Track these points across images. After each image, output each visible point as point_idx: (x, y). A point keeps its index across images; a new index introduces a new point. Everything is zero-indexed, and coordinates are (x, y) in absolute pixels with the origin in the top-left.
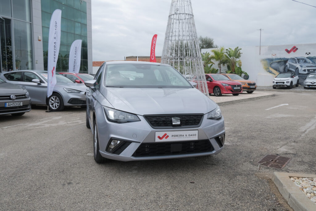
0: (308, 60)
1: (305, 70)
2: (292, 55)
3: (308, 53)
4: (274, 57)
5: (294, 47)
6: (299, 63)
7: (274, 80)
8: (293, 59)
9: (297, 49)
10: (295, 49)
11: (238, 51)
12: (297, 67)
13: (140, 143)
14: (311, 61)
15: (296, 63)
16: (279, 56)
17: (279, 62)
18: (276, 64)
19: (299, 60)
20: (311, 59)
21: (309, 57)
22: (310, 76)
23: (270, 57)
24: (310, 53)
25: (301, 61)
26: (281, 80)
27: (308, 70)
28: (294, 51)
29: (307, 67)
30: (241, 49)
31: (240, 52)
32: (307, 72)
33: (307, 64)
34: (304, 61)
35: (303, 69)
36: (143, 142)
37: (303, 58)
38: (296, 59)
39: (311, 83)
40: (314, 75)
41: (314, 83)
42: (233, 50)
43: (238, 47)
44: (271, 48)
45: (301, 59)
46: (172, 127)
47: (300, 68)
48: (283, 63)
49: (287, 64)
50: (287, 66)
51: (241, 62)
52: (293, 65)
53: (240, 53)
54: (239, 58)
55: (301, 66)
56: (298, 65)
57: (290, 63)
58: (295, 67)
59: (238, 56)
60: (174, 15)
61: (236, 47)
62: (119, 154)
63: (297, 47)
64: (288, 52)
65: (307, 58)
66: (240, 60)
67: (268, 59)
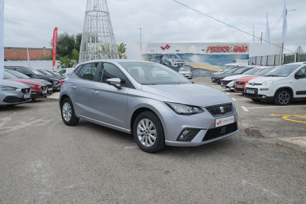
0: (178, 56)
1: (175, 64)
2: (166, 52)
3: (177, 50)
4: (152, 53)
5: (167, 45)
6: (171, 58)
7: (156, 73)
8: (167, 55)
9: (169, 47)
10: (168, 47)
11: (124, 46)
12: (170, 61)
13: (207, 129)
14: (180, 57)
15: (169, 58)
16: (156, 52)
17: (156, 57)
18: (154, 58)
19: (171, 56)
20: (180, 55)
21: (178, 54)
22: (181, 69)
23: (149, 52)
24: (179, 50)
25: (173, 56)
26: (161, 73)
27: (178, 64)
28: (168, 49)
29: (177, 61)
30: (125, 45)
31: (125, 47)
32: (177, 66)
33: (177, 60)
34: (175, 56)
35: (175, 63)
36: (210, 128)
37: (174, 54)
38: (169, 55)
39: (183, 74)
40: (183, 68)
41: (185, 74)
42: (119, 46)
43: (123, 43)
44: (150, 45)
45: (173, 55)
46: (221, 115)
47: (172, 62)
48: (159, 58)
49: (163, 59)
50: (162, 60)
51: (126, 57)
52: (167, 60)
53: (125, 49)
54: (124, 53)
55: (173, 61)
56: (170, 60)
57: (165, 58)
58: (168, 61)
59: (123, 51)
60: (92, 11)
61: (121, 43)
62: (190, 141)
63: (169, 45)
64: (163, 49)
65: (177, 54)
66: (125, 55)
67: (148, 54)
